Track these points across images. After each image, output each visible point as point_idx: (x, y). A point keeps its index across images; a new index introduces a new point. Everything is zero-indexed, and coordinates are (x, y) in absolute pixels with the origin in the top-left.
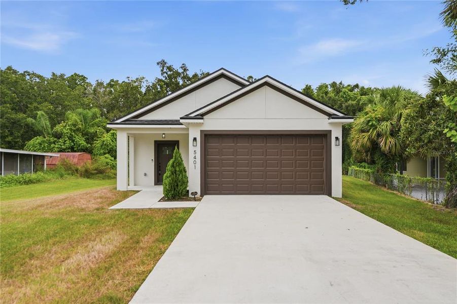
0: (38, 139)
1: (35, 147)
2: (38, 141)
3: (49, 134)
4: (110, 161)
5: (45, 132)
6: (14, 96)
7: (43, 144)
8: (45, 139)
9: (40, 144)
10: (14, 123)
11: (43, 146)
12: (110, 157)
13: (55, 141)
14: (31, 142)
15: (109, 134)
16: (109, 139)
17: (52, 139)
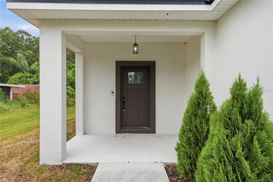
0: (18, 74)
1: (16, 81)
2: (18, 76)
3: (27, 71)
4: (71, 91)
5: (24, 69)
6: (5, 44)
7: (22, 78)
8: (24, 75)
9: (20, 78)
10: (4, 63)
11: (22, 80)
12: (71, 88)
13: (31, 76)
14: (13, 77)
15: (71, 71)
16: (70, 74)
17: (28, 75)
